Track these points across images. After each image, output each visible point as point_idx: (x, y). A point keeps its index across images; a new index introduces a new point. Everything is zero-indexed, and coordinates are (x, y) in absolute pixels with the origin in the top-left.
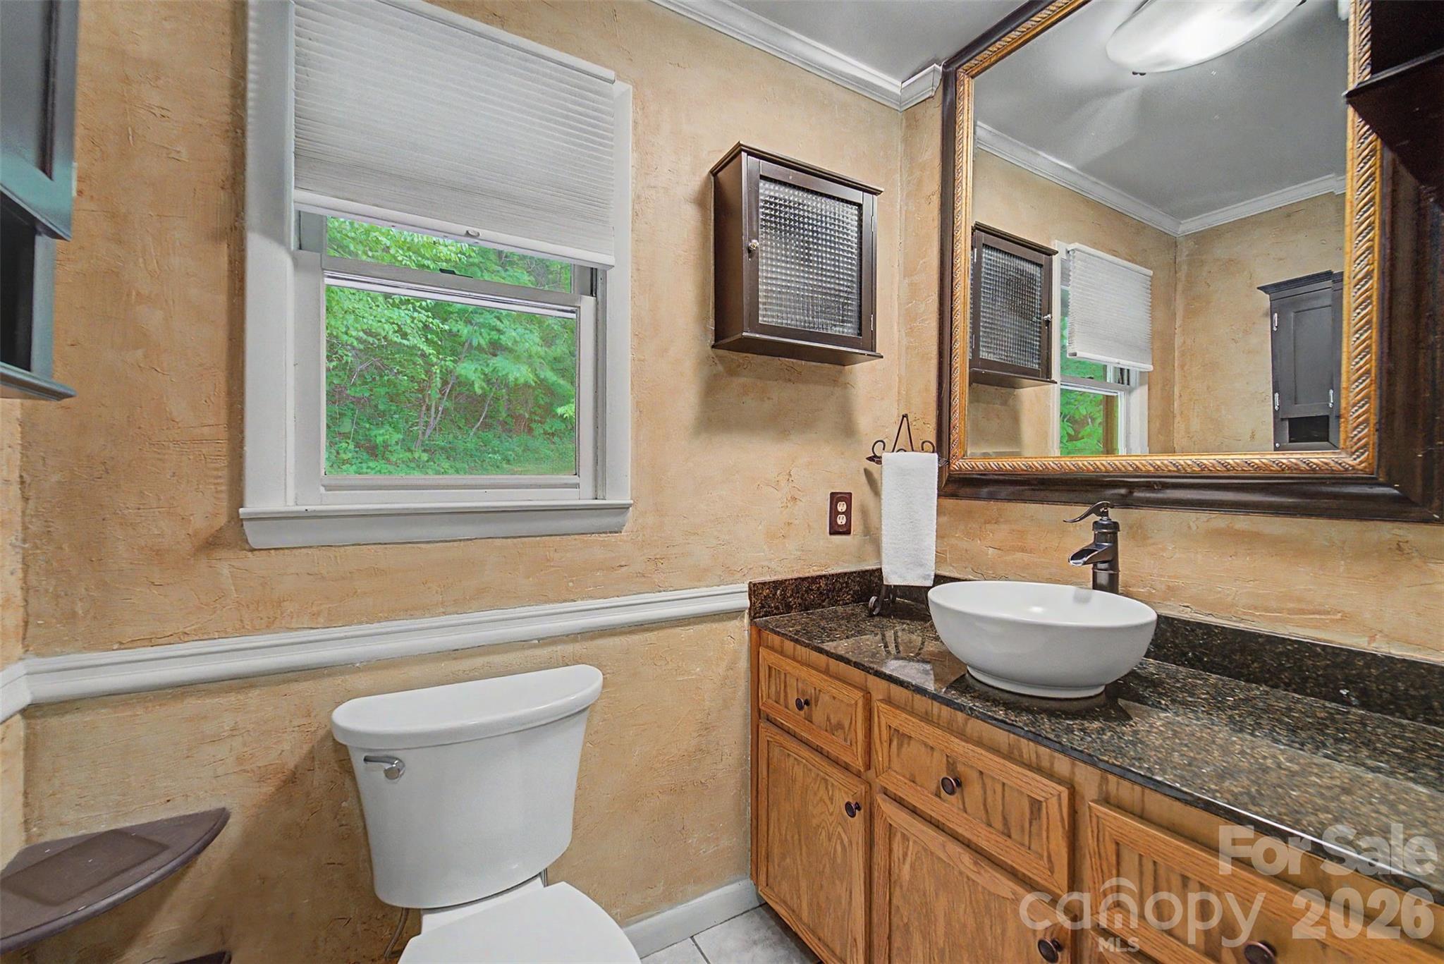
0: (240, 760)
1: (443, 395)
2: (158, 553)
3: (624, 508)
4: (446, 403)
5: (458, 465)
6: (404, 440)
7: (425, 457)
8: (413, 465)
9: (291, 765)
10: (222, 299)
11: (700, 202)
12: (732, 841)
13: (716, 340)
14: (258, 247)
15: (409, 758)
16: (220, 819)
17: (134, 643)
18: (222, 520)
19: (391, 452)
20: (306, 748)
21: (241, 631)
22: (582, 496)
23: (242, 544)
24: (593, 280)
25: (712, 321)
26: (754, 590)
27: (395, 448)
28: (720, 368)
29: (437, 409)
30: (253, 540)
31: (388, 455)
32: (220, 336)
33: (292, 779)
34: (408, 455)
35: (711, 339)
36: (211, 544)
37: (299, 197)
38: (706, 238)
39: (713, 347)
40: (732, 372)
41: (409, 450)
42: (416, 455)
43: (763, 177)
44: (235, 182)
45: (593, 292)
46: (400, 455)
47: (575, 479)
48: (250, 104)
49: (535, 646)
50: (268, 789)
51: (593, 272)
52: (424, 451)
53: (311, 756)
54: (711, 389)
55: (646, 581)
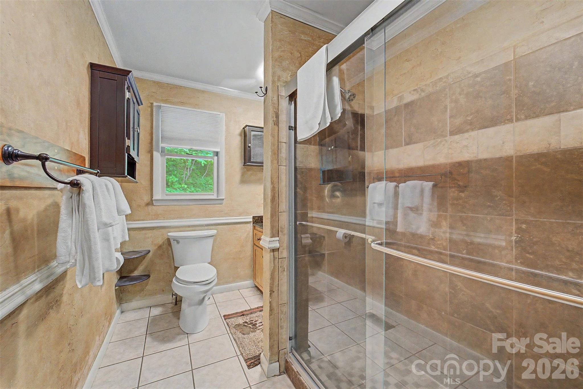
0: (152, 242)
1: (192, 164)
2: (140, 206)
3: (223, 199)
4: (193, 167)
5: (197, 189)
6: (179, 180)
7: (186, 186)
8: (181, 189)
9: (160, 244)
10: (149, 163)
11: (241, 135)
12: (248, 271)
13: (244, 164)
14: (155, 154)
15: (180, 240)
16: (149, 251)
17: (136, 220)
18: (149, 200)
19: (174, 185)
20: (163, 241)
21: (152, 220)
22: (215, 197)
23: (153, 204)
24: (217, 154)
25: (243, 160)
26: (254, 217)
27: (175, 183)
28: (245, 170)
29: (190, 169)
30: (154, 204)
31: (173, 186)
32: (149, 169)
33: (160, 247)
34: (180, 186)
35: (243, 164)
36: (148, 204)
37: (161, 145)
38: (242, 143)
39: (243, 165)
40: (248, 170)
41: (180, 184)
42: (183, 186)
43: (252, 131)
44: (151, 143)
45: (217, 156)
46: (177, 186)
47: (212, 193)
48: (154, 129)
49: (204, 226)
50: (157, 247)
51: (217, 152)
52: (186, 184)
53: (163, 243)
54: (243, 175)
55: (227, 215)
